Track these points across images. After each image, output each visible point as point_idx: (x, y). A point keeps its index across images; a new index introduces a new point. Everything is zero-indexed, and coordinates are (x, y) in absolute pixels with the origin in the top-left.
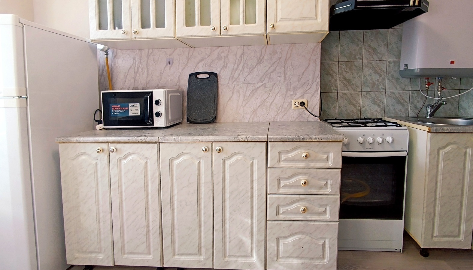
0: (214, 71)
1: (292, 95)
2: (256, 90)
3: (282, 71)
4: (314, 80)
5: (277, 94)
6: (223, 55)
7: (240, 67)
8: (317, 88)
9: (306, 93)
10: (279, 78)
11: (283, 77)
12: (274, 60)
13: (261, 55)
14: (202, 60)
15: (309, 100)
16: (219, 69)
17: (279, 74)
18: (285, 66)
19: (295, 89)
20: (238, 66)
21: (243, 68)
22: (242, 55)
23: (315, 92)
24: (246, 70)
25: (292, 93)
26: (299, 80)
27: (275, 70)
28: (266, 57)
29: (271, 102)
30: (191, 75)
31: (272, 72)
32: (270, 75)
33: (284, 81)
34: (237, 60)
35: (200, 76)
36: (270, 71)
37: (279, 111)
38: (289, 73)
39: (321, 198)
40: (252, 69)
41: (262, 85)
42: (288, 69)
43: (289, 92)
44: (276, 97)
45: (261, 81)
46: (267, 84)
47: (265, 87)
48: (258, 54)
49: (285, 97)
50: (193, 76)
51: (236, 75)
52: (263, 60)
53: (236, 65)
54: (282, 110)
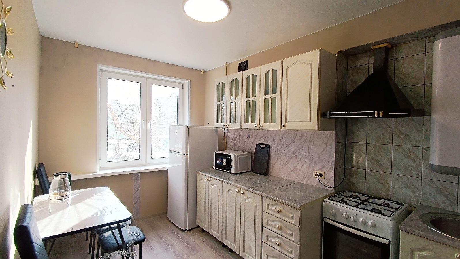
0: (269, 144)
1: (313, 167)
2: (291, 159)
3: (307, 149)
4: (330, 158)
5: (303, 164)
6: (273, 134)
7: (282, 143)
8: (333, 165)
9: (324, 167)
10: (305, 154)
11: (307, 153)
12: (302, 141)
13: (294, 136)
14: (262, 137)
15: (326, 173)
16: (271, 143)
17: (305, 151)
18: (309, 146)
19: (316, 163)
20: (281, 142)
21: (283, 144)
22: (283, 135)
23: (331, 168)
24: (285, 145)
25: (313, 165)
26: (319, 157)
27: (302, 147)
28: (297, 138)
29: (299, 169)
30: (257, 145)
31: (301, 149)
32: (299, 151)
33: (308, 156)
34: (280, 138)
35: (261, 146)
36: (299, 147)
37: (305, 177)
38: (311, 151)
39: (289, 242)
40: (289, 145)
41: (294, 156)
42: (311, 148)
43: (311, 164)
44: (303, 166)
45: (294, 153)
46: (297, 156)
47: (296, 157)
48: (292, 136)
49: (309, 167)
50: (258, 145)
51: (279, 148)
52: (295, 140)
53: (280, 142)
54: (306, 176)
